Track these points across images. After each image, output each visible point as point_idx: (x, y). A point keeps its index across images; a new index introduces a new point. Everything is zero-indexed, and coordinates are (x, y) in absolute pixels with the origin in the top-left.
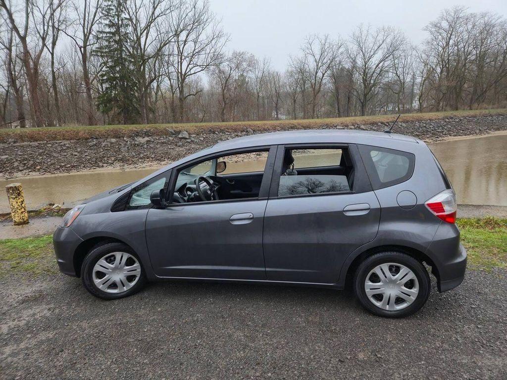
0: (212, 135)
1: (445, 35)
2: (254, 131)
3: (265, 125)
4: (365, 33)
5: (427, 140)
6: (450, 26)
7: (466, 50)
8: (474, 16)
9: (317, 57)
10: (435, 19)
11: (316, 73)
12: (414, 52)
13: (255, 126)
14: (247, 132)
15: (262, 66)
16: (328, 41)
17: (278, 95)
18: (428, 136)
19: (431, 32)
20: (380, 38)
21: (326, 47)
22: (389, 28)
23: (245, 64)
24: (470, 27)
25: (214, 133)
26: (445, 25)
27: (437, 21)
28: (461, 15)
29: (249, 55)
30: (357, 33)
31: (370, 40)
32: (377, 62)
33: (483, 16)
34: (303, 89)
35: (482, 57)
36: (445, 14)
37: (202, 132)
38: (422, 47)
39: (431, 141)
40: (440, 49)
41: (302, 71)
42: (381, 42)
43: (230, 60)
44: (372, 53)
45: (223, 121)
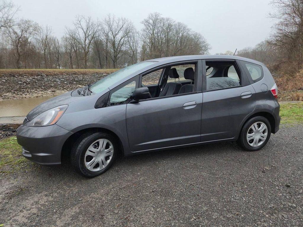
0: (12, 77)
1: (151, 27)
2: (47, 75)
3: (55, 71)
4: (112, 20)
5: (150, 82)
6: (154, 22)
7: (161, 36)
8: (163, 19)
9: (85, 30)
10: (146, 18)
11: (85, 40)
12: (137, 35)
13: (47, 72)
14: (41, 76)
15: (45, 31)
16: (91, 21)
17: (58, 53)
18: (150, 80)
19: (145, 24)
20: (121, 23)
21: (90, 25)
22: (125, 19)
23: (31, 29)
24: (162, 25)
25: (14, 76)
26: (151, 21)
27: (147, 19)
28: (158, 18)
29: (34, 23)
30: (107, 19)
31: (115, 24)
32: (120, 38)
33: (168, 20)
34: (76, 50)
35: (168, 41)
36: (151, 16)
37: (3, 75)
38: (142, 32)
39: (152, 83)
40: (150, 35)
41: (74, 39)
42: (121, 26)
43: (19, 25)
44: (117, 32)
45: (19, 68)
